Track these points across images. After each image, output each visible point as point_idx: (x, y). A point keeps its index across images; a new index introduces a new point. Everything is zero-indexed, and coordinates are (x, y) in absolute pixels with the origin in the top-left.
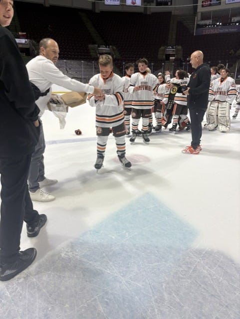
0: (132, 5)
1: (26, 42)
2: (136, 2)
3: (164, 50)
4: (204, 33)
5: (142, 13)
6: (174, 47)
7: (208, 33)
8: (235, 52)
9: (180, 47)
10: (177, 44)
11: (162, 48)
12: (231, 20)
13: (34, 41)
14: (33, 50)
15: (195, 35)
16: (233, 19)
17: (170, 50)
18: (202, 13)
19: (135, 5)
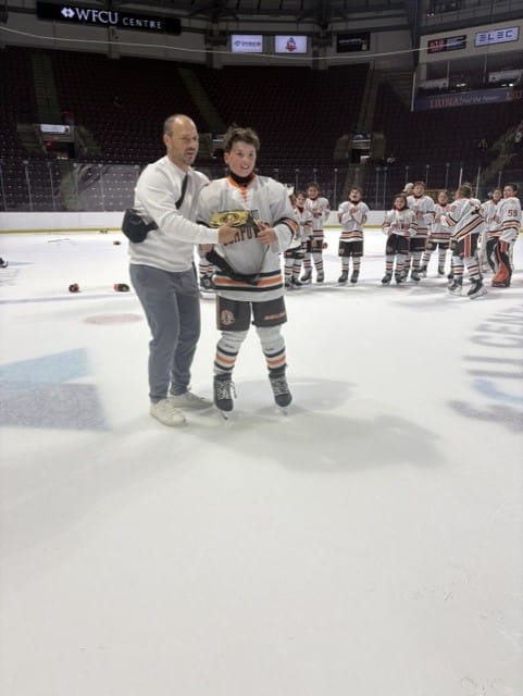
0: (287, 51)
1: (67, 130)
2: (297, 45)
3: (347, 143)
4: (432, 107)
5: (309, 68)
6: (369, 136)
7: (440, 106)
8: (490, 145)
9: (381, 136)
10: (376, 129)
11: (345, 137)
12: (487, 79)
13: (83, 130)
14: (81, 146)
15: (412, 109)
16: (491, 77)
17: (360, 142)
18: (429, 66)
19: (294, 51)
